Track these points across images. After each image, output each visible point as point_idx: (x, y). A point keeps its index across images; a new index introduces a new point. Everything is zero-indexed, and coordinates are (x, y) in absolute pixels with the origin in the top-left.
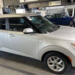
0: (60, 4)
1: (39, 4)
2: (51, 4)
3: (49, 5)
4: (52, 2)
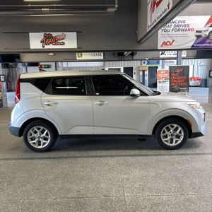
0: (102, 57)
1: (52, 54)
2: (82, 55)
3: (78, 58)
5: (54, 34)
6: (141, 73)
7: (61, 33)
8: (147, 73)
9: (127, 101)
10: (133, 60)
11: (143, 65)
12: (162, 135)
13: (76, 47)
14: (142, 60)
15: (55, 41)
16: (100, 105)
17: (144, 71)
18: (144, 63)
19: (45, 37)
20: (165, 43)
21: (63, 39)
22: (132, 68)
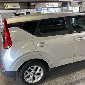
11: (35, 11)
18: (35, 10)
22: (30, 13)
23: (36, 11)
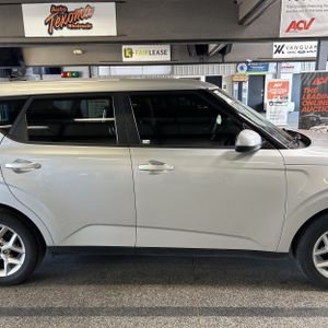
0: (167, 58)
1: (79, 52)
4: (134, 48)
5: (71, 7)
6: (236, 87)
7: (84, 5)
8: (246, 86)
9: (225, 162)
10: (223, 62)
12: (316, 253)
13: (115, 34)
14: (238, 63)
15: (72, 20)
16: (153, 172)
17: (240, 83)
19: (53, 12)
20: (294, 25)
21: (90, 17)
22: (220, 78)
23: (244, 72)
